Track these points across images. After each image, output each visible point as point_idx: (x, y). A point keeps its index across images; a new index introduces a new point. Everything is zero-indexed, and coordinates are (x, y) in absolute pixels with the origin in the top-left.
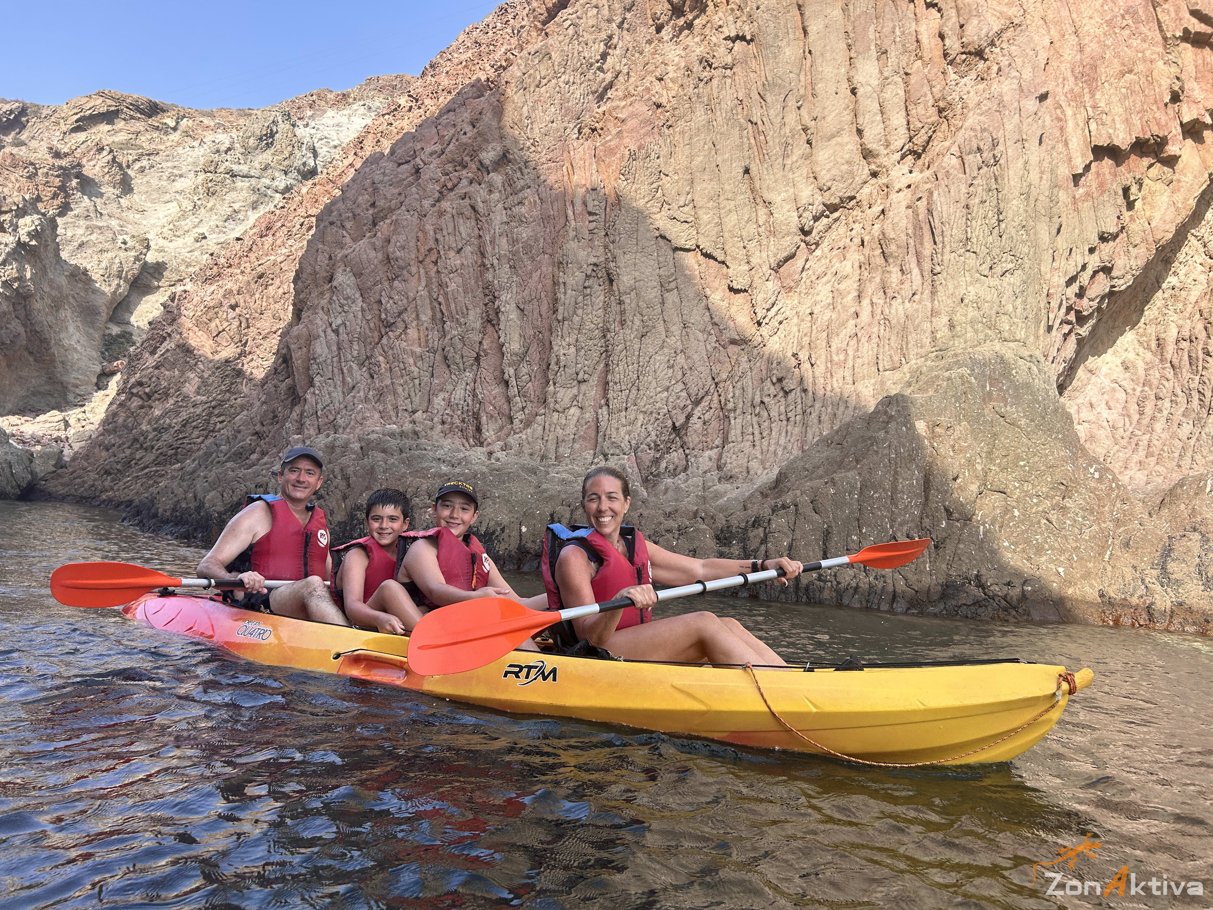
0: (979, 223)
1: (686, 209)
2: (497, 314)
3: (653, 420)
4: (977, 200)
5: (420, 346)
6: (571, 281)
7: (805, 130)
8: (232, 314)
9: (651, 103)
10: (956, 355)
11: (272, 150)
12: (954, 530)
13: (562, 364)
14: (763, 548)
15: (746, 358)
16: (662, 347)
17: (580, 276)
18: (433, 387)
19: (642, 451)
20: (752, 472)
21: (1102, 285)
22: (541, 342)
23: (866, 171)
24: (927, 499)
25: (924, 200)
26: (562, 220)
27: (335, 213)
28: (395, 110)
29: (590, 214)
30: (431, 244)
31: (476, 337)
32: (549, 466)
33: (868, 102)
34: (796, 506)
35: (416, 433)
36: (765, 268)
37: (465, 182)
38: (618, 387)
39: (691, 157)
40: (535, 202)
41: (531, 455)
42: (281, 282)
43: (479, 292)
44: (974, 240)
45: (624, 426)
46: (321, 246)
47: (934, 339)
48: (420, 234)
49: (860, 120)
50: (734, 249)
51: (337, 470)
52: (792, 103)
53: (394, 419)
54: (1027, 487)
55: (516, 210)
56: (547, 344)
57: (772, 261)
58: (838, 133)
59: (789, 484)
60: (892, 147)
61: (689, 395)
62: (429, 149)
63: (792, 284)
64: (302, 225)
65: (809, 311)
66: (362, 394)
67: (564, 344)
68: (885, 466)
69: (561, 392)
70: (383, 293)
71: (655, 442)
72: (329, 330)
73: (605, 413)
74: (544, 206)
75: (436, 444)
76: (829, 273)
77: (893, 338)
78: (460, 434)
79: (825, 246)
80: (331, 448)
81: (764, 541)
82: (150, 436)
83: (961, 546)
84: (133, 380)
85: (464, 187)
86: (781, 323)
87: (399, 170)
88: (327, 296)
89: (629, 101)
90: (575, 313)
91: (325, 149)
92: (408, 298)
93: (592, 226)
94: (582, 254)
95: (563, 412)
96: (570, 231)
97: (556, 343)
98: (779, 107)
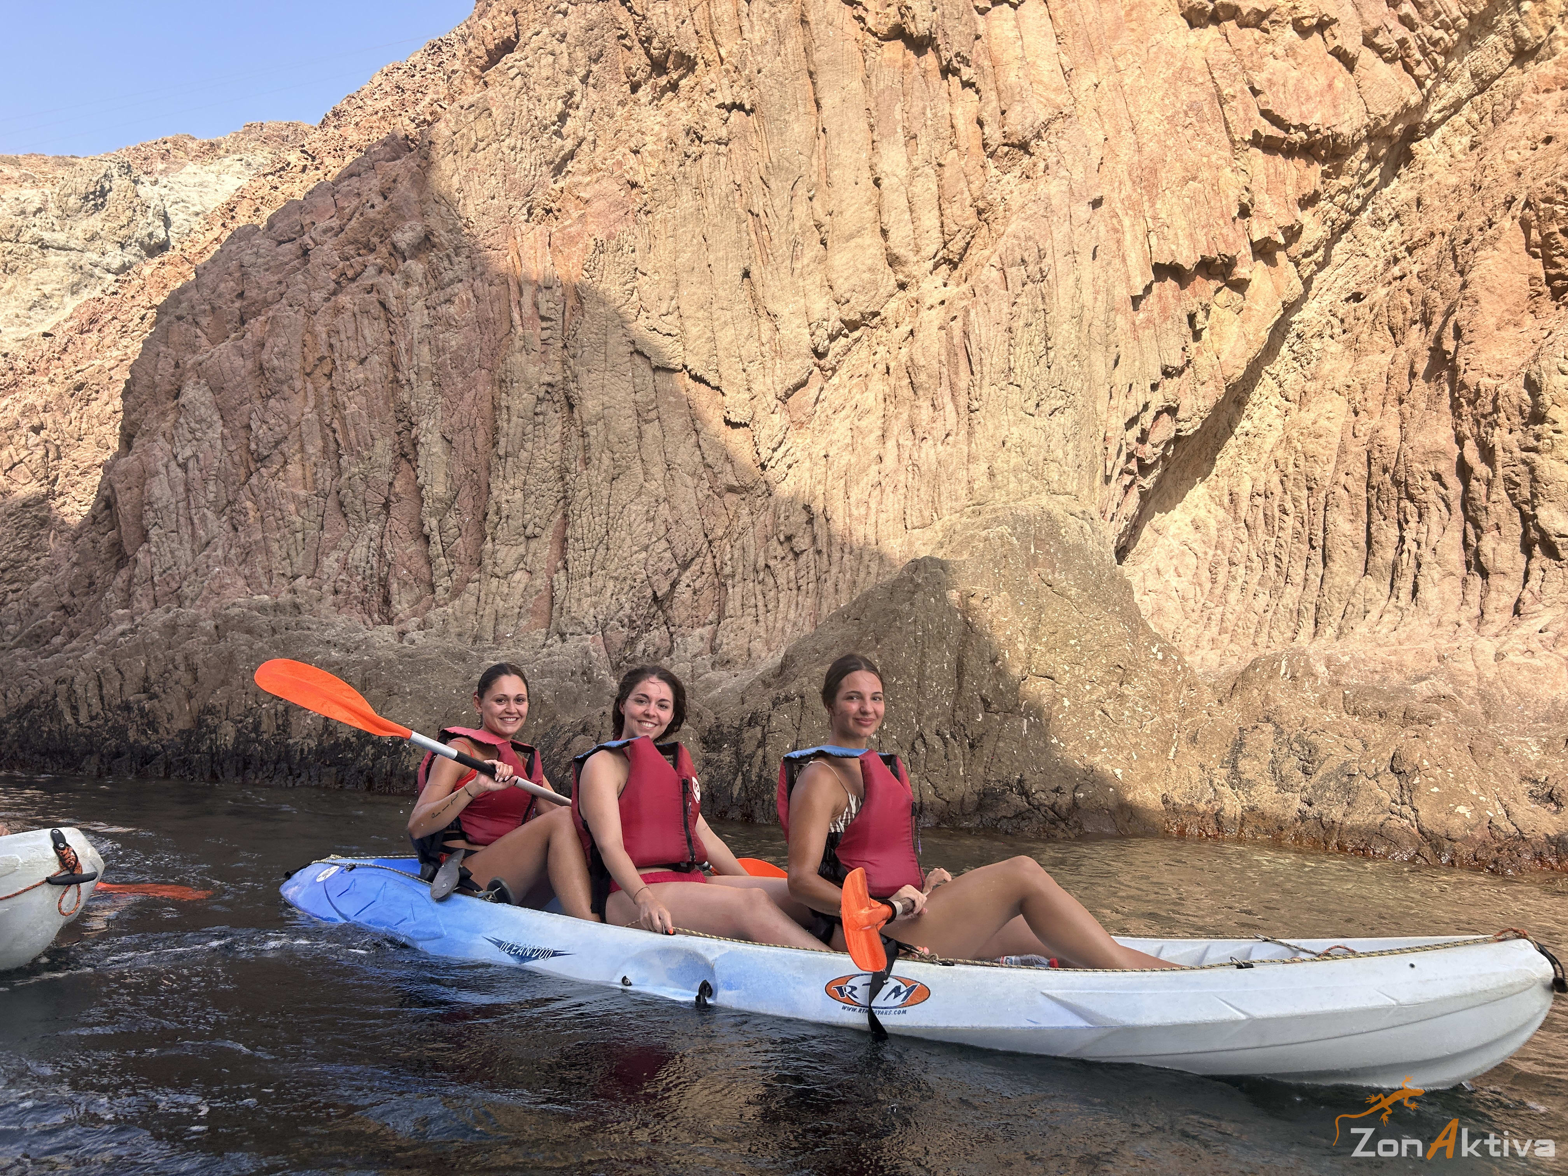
0: (1024, 350)
1: (669, 318)
2: (414, 445)
3: (626, 589)
4: (1021, 323)
5: (305, 488)
6: (517, 405)
7: (818, 226)
8: (34, 439)
9: (623, 181)
10: (995, 510)
11: (103, 214)
12: (993, 724)
13: (504, 514)
14: (760, 752)
15: (747, 510)
16: (639, 494)
17: (529, 399)
18: (322, 544)
19: (612, 629)
20: (754, 655)
21: (1165, 430)
22: (476, 484)
23: (893, 282)
24: (960, 686)
25: (959, 320)
26: (506, 326)
27: (184, 305)
28: (283, 169)
29: (543, 318)
30: (324, 351)
31: (385, 477)
32: (484, 650)
33: (895, 196)
34: (802, 697)
35: (296, 606)
36: (770, 397)
37: (371, 270)
38: (580, 544)
39: (676, 253)
40: (468, 300)
41: (460, 635)
42: (111, 396)
43: (390, 417)
44: (1018, 371)
45: (587, 596)
46: (163, 348)
47: (971, 491)
48: (308, 337)
49: (885, 218)
50: (731, 372)
51: (179, 658)
52: (802, 191)
53: (266, 586)
54: (1079, 671)
55: (443, 309)
56: (484, 487)
57: (778, 388)
58: (859, 232)
59: (795, 670)
60: (923, 253)
61: (675, 556)
62: (322, 224)
63: (804, 418)
64: (142, 318)
65: (823, 453)
66: (220, 552)
67: (507, 487)
68: (910, 647)
69: (503, 552)
70: (254, 415)
71: (629, 617)
72: (173, 465)
73: (563, 579)
74: (481, 306)
75: (325, 621)
76: (848, 406)
77: (923, 489)
78: (359, 607)
79: (843, 372)
80: (172, 628)
81: (762, 744)
83: (1001, 744)
85: (370, 276)
86: (790, 467)
87: (279, 250)
88: (171, 417)
89: (595, 176)
90: (522, 447)
91: (182, 216)
92: (288, 423)
93: (546, 334)
94: (532, 371)
95: (505, 578)
96: (517, 340)
97: (497, 485)
98: (786, 196)
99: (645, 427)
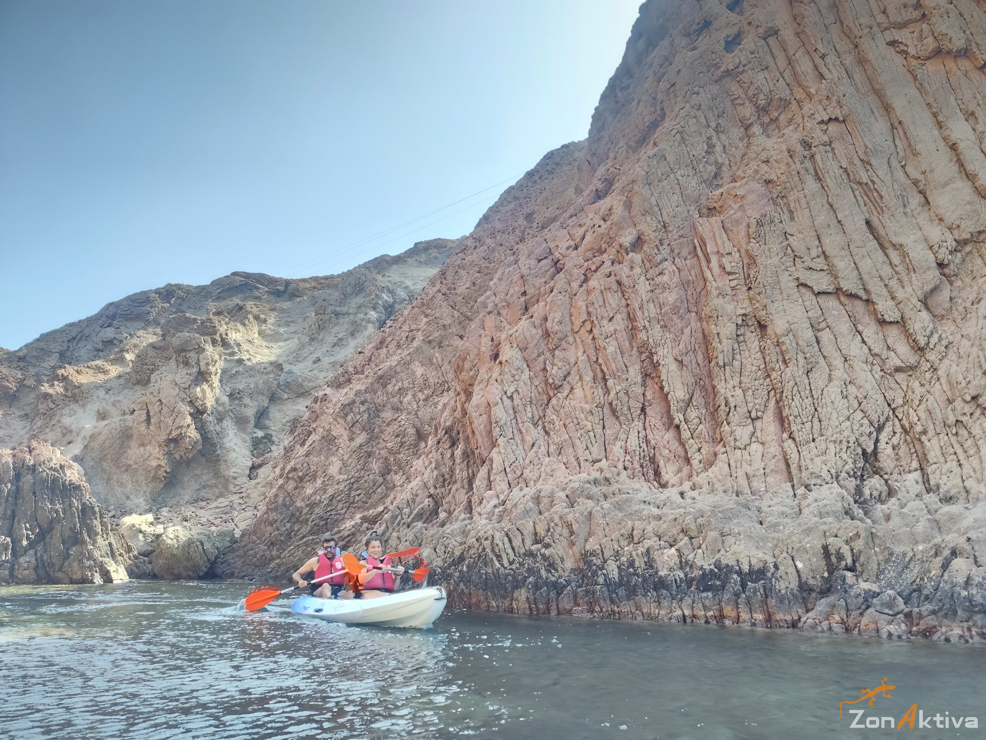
1: (819, 260)
2: (656, 367)
3: (845, 448)
5: (587, 403)
6: (724, 332)
7: (915, 183)
8: (363, 408)
9: (762, 181)
13: (732, 405)
15: (917, 384)
16: (830, 380)
17: (731, 326)
18: (607, 437)
19: (844, 480)
22: (703, 388)
26: (702, 283)
27: (490, 305)
29: (729, 274)
30: (585, 316)
31: (639, 390)
33: (973, 152)
35: (607, 479)
36: (915, 301)
37: (608, 263)
38: (798, 420)
39: (813, 218)
40: (674, 271)
41: (725, 491)
43: (635, 351)
45: (817, 456)
46: (483, 332)
48: (574, 309)
49: (968, 168)
50: (876, 287)
52: (895, 163)
53: (579, 469)
55: (659, 279)
56: (710, 389)
57: (919, 293)
58: (950, 181)
61: (871, 422)
62: (564, 246)
63: (944, 312)
64: (407, 338)
66: (543, 448)
67: (730, 386)
69: (739, 431)
70: (547, 362)
71: (852, 470)
72: (505, 398)
73: (793, 445)
74: (682, 274)
78: (643, 477)
80: (537, 499)
82: (305, 511)
84: (288, 467)
85: (607, 267)
86: (946, 347)
87: (541, 264)
89: (743, 181)
90: (734, 358)
92: (569, 364)
93: (733, 283)
94: (730, 308)
95: (745, 449)
96: (713, 290)
97: (721, 387)
98: (886, 167)
99: (819, 334)
